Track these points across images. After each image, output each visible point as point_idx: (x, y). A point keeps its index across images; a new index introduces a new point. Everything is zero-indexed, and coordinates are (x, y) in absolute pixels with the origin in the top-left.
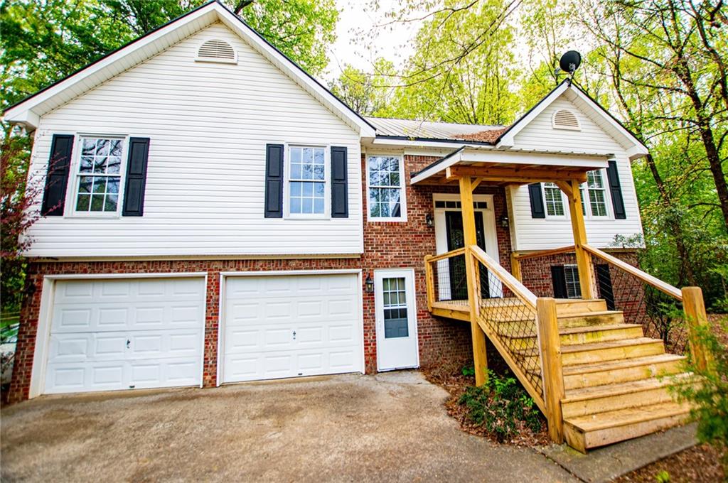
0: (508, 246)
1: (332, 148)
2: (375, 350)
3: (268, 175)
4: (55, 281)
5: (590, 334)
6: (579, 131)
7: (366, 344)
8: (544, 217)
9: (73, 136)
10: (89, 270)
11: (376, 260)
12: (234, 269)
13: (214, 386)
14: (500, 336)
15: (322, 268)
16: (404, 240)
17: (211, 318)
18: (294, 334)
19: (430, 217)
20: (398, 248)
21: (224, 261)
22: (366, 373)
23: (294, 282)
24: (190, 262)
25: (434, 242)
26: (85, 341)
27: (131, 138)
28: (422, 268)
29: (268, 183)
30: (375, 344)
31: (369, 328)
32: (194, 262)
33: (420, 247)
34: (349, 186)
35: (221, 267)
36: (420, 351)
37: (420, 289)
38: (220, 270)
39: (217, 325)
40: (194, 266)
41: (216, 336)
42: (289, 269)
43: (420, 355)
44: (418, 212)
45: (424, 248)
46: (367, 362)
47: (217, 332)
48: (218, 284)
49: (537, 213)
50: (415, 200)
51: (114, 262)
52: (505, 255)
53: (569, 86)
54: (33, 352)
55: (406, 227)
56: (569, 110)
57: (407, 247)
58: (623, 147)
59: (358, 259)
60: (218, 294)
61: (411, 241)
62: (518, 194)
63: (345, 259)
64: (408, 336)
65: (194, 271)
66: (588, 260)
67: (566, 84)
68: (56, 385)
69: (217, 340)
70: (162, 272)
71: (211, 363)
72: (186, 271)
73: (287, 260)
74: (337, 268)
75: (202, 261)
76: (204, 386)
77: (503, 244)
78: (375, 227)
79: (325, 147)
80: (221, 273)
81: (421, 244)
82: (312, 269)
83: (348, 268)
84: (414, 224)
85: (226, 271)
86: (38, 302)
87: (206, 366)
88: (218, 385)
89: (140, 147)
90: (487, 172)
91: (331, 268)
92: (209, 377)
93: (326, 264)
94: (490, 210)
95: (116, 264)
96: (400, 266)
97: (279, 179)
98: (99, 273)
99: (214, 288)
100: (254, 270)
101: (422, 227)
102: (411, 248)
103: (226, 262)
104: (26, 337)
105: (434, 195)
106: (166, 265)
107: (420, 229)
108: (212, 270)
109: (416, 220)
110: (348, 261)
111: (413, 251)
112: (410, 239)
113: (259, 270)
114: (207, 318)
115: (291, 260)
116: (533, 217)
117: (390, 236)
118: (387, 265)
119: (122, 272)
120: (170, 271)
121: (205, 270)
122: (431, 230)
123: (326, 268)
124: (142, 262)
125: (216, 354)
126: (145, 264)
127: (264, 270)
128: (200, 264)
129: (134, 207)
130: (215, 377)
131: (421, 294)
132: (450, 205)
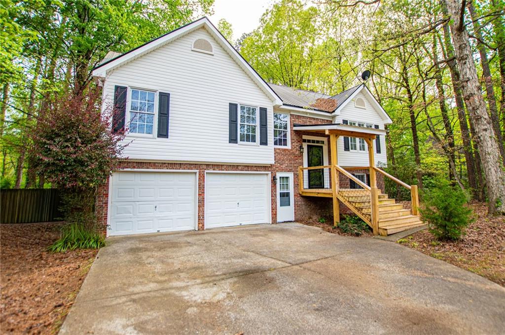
1: (260, 108)
2: (276, 212)
3: (230, 120)
6: (365, 109)
7: (273, 209)
8: (349, 150)
9: (126, 88)
10: (136, 167)
11: (278, 168)
12: (212, 169)
13: (203, 230)
14: (350, 202)
15: (253, 171)
16: (290, 158)
17: (201, 195)
18: (238, 204)
19: (301, 147)
20: (287, 162)
21: (207, 165)
22: (272, 223)
23: (238, 177)
24: (190, 164)
25: (303, 160)
26: (131, 206)
27: (160, 92)
28: (297, 173)
29: (230, 124)
30: (276, 209)
31: (273, 202)
32: (192, 164)
33: (296, 162)
34: (268, 129)
35: (206, 168)
36: (295, 213)
37: (296, 183)
38: (205, 169)
39: (204, 198)
40: (192, 167)
41: (204, 204)
42: (237, 170)
43: (295, 215)
44: (296, 144)
45: (298, 163)
46: (273, 218)
47: (204, 202)
48: (204, 177)
49: (347, 148)
50: (295, 138)
51: (150, 163)
54: (107, 212)
55: (291, 152)
56: (362, 99)
57: (291, 162)
58: (382, 118)
59: (270, 167)
60: (204, 182)
64: (289, 205)
65: (192, 169)
66: (375, 173)
67: (363, 86)
68: (117, 231)
69: (204, 206)
70: (176, 169)
71: (201, 218)
72: (188, 169)
74: (260, 171)
75: (196, 164)
76: (199, 230)
78: (277, 151)
79: (257, 107)
80: (205, 171)
82: (248, 171)
83: (265, 171)
84: (294, 150)
85: (208, 170)
87: (199, 220)
88: (205, 229)
89: (165, 98)
91: (257, 171)
92: (201, 225)
93: (255, 169)
94: (325, 145)
95: (151, 164)
96: (288, 171)
97: (235, 123)
98: (142, 168)
100: (222, 170)
101: (298, 152)
102: (293, 162)
103: (208, 165)
104: (103, 203)
105: (303, 136)
106: (177, 166)
107: (296, 153)
108: (201, 169)
109: (295, 148)
110: (265, 167)
111: (293, 164)
112: (292, 158)
113: (224, 170)
114: (199, 195)
115: (239, 166)
116: (345, 150)
117: (283, 156)
118: (282, 170)
119: (154, 168)
120: (180, 169)
121: (197, 169)
122: (301, 154)
123: (255, 171)
124: (165, 163)
125: (204, 213)
126: (167, 165)
127: (226, 170)
128: (195, 165)
129: (163, 132)
130: (203, 225)
131: (297, 185)
132: (313, 141)
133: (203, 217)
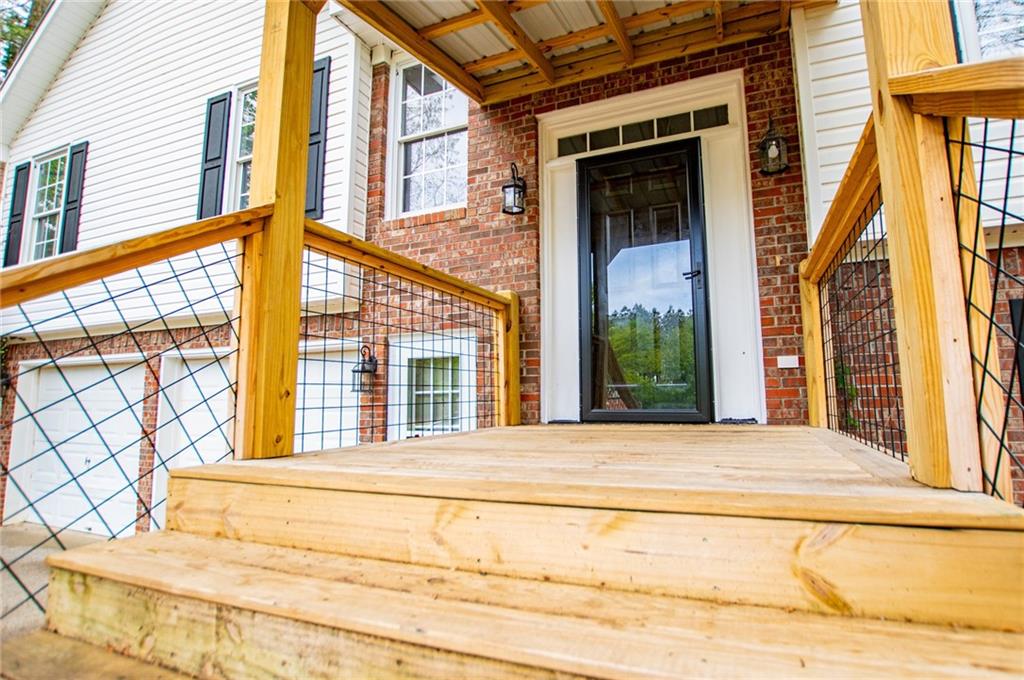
0: (793, 238)
3: (204, 161)
4: (40, 370)
9: (30, 164)
11: (391, 314)
12: (175, 345)
16: (455, 255)
17: (147, 432)
19: (526, 188)
21: (165, 331)
24: (129, 335)
25: (533, 252)
27: (72, 148)
29: (204, 174)
32: (133, 334)
34: (328, 145)
35: (162, 342)
37: (487, 390)
38: (160, 348)
39: (154, 446)
40: (133, 342)
44: (493, 177)
45: (502, 274)
48: (158, 372)
50: (488, 146)
51: (65, 340)
52: (775, 270)
54: (7, 463)
55: (463, 223)
59: (356, 314)
60: (157, 391)
61: (471, 259)
62: (829, 35)
63: (332, 315)
65: (133, 350)
70: (104, 353)
72: (126, 351)
74: (315, 338)
75: (141, 332)
77: (769, 231)
78: (394, 234)
80: (161, 351)
81: (497, 264)
83: (335, 336)
84: (483, 212)
85: (166, 349)
86: (12, 397)
89: (79, 159)
91: (306, 337)
94: (735, 125)
96: (442, 327)
97: (219, 163)
99: (152, 380)
100: (198, 347)
102: (472, 275)
103: (167, 333)
104: (2, 443)
105: (545, 116)
106: (107, 342)
107: (495, 224)
108: (150, 348)
109: (487, 200)
112: (470, 252)
113: (204, 346)
117: (423, 252)
118: (413, 326)
119: (71, 356)
120: (110, 353)
121: (144, 350)
122: (527, 218)
124: (87, 338)
126: (89, 343)
127: (210, 346)
128: (139, 338)
131: (489, 401)
132: (600, 138)
133: (147, 509)
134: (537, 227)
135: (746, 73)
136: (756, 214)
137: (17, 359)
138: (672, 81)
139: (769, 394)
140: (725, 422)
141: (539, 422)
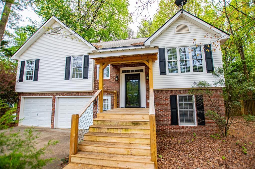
1: (84, 55)
3: (66, 67)
4: (25, 98)
5: (124, 130)
6: (190, 33)
8: (166, 74)
9: (25, 61)
12: (59, 95)
13: (53, 128)
15: (82, 95)
16: (108, 85)
19: (118, 77)
20: (106, 88)
21: (56, 93)
23: (76, 100)
25: (119, 86)
26: (29, 113)
27: (36, 60)
29: (66, 69)
33: (113, 88)
34: (89, 68)
35: (55, 95)
38: (55, 96)
39: (54, 111)
40: (49, 94)
41: (54, 114)
42: (72, 96)
44: (114, 75)
45: (115, 89)
47: (54, 113)
48: (55, 99)
49: (163, 72)
50: (113, 71)
51: (33, 93)
53: (182, 12)
54: (19, 115)
55: (109, 81)
56: (184, 24)
57: (109, 88)
59: (93, 92)
60: (55, 102)
61: (110, 86)
63: (89, 92)
65: (50, 96)
69: (54, 116)
70: (43, 96)
71: (53, 122)
72: (48, 96)
73: (72, 93)
74: (86, 95)
75: (51, 93)
76: (51, 128)
77: (147, 86)
79: (82, 55)
80: (56, 96)
81: (114, 87)
82: (79, 95)
83: (89, 95)
86: (20, 103)
87: (51, 123)
88: (54, 128)
90: (110, 60)
91: (84, 95)
92: (52, 126)
94: (144, 72)
97: (69, 68)
99: (54, 101)
100: (64, 96)
101: (115, 80)
105: (121, 68)
106: (44, 94)
107: (114, 82)
108: (53, 96)
109: (113, 78)
111: (111, 89)
112: (110, 85)
113: (65, 96)
114: (52, 109)
115: (73, 93)
116: (160, 75)
119: (35, 96)
120: (44, 96)
121: (52, 96)
122: (118, 81)
123: (83, 95)
124: (39, 93)
125: (54, 120)
126: (39, 94)
127: (66, 96)
128: (51, 94)
129: (36, 79)
132: (128, 71)
133: (54, 122)
134: (119, 83)
135: (145, 67)
136: (146, 84)
137: (21, 96)
138: (137, 66)
139: (147, 105)
140: (142, 108)
141: (119, 108)
